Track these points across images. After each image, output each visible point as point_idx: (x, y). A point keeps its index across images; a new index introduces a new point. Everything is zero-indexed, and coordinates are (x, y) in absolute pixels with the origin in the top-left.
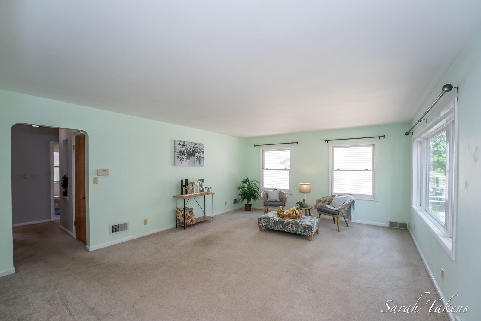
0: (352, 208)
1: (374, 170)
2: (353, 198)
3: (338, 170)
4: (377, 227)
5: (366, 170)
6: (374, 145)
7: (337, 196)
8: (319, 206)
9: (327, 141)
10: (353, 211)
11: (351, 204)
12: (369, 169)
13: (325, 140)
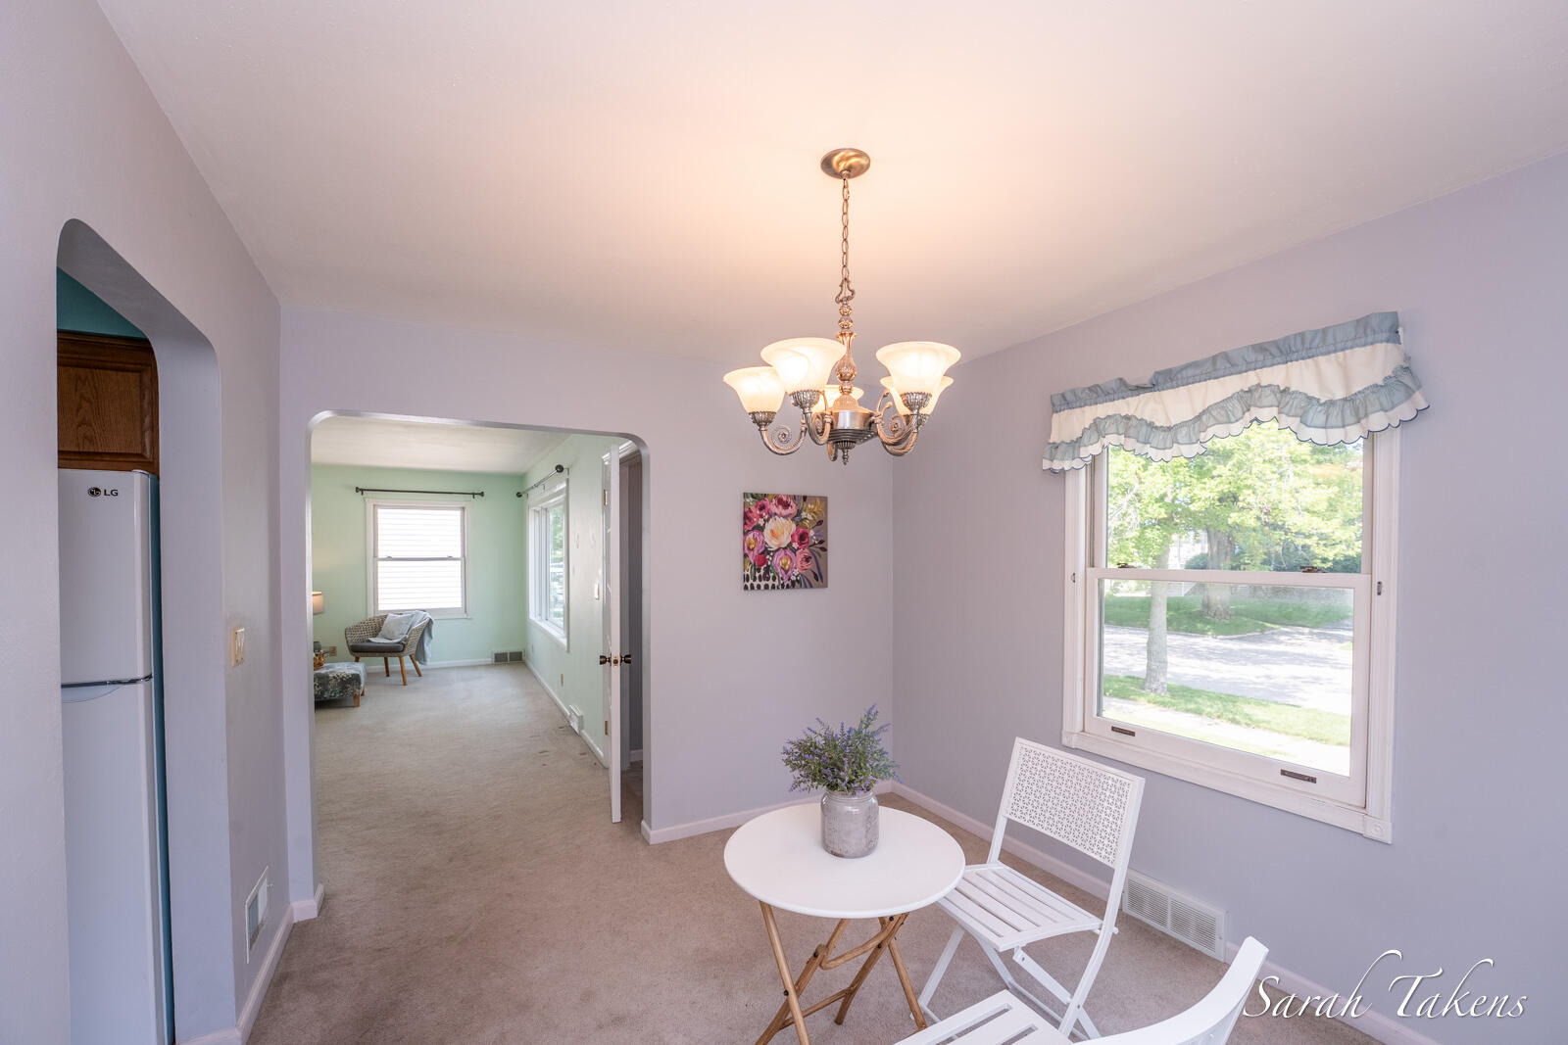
0: (427, 638)
1: (464, 559)
2: (429, 616)
3: (389, 559)
4: (474, 667)
5: (450, 558)
6: (463, 508)
7: (391, 615)
8: (354, 639)
9: (362, 490)
10: (429, 642)
11: (423, 632)
12: (454, 556)
13: (357, 488)
